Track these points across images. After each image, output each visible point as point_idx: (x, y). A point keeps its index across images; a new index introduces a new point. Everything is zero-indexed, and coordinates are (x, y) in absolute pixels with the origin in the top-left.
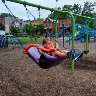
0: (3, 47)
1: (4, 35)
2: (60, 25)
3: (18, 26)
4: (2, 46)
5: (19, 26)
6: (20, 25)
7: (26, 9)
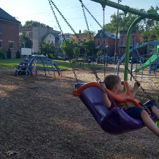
0: (29, 74)
1: (30, 56)
2: (122, 42)
3: (52, 41)
4: (28, 72)
5: (54, 42)
6: (56, 41)
7: (83, 6)
